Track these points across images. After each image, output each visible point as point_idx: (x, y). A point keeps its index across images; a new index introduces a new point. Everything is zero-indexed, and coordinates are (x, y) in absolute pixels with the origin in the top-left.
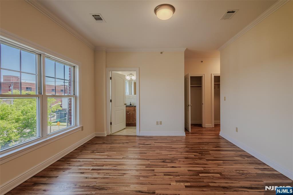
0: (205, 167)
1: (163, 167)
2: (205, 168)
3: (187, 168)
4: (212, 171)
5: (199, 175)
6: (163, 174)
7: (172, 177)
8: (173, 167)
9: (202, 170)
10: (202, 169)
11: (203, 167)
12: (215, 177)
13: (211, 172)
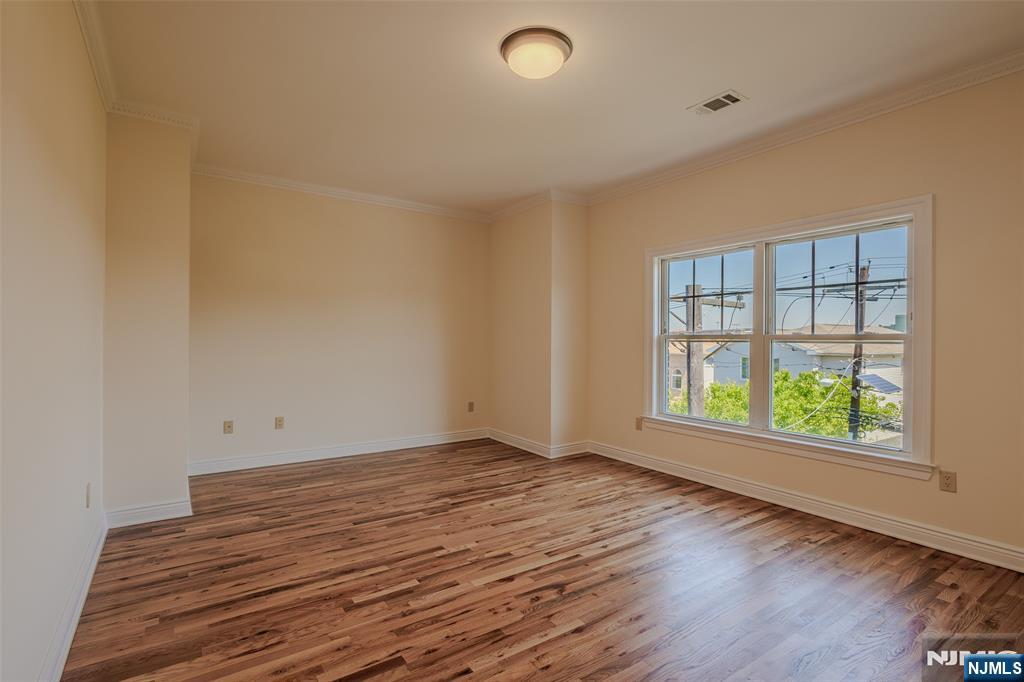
0: (404, 615)
1: (536, 569)
2: (405, 609)
3: (463, 591)
4: (377, 607)
5: (419, 581)
6: (516, 555)
7: (487, 555)
8: (510, 579)
9: (413, 598)
10: (414, 605)
11: (413, 612)
12: (372, 589)
13: (383, 603)
